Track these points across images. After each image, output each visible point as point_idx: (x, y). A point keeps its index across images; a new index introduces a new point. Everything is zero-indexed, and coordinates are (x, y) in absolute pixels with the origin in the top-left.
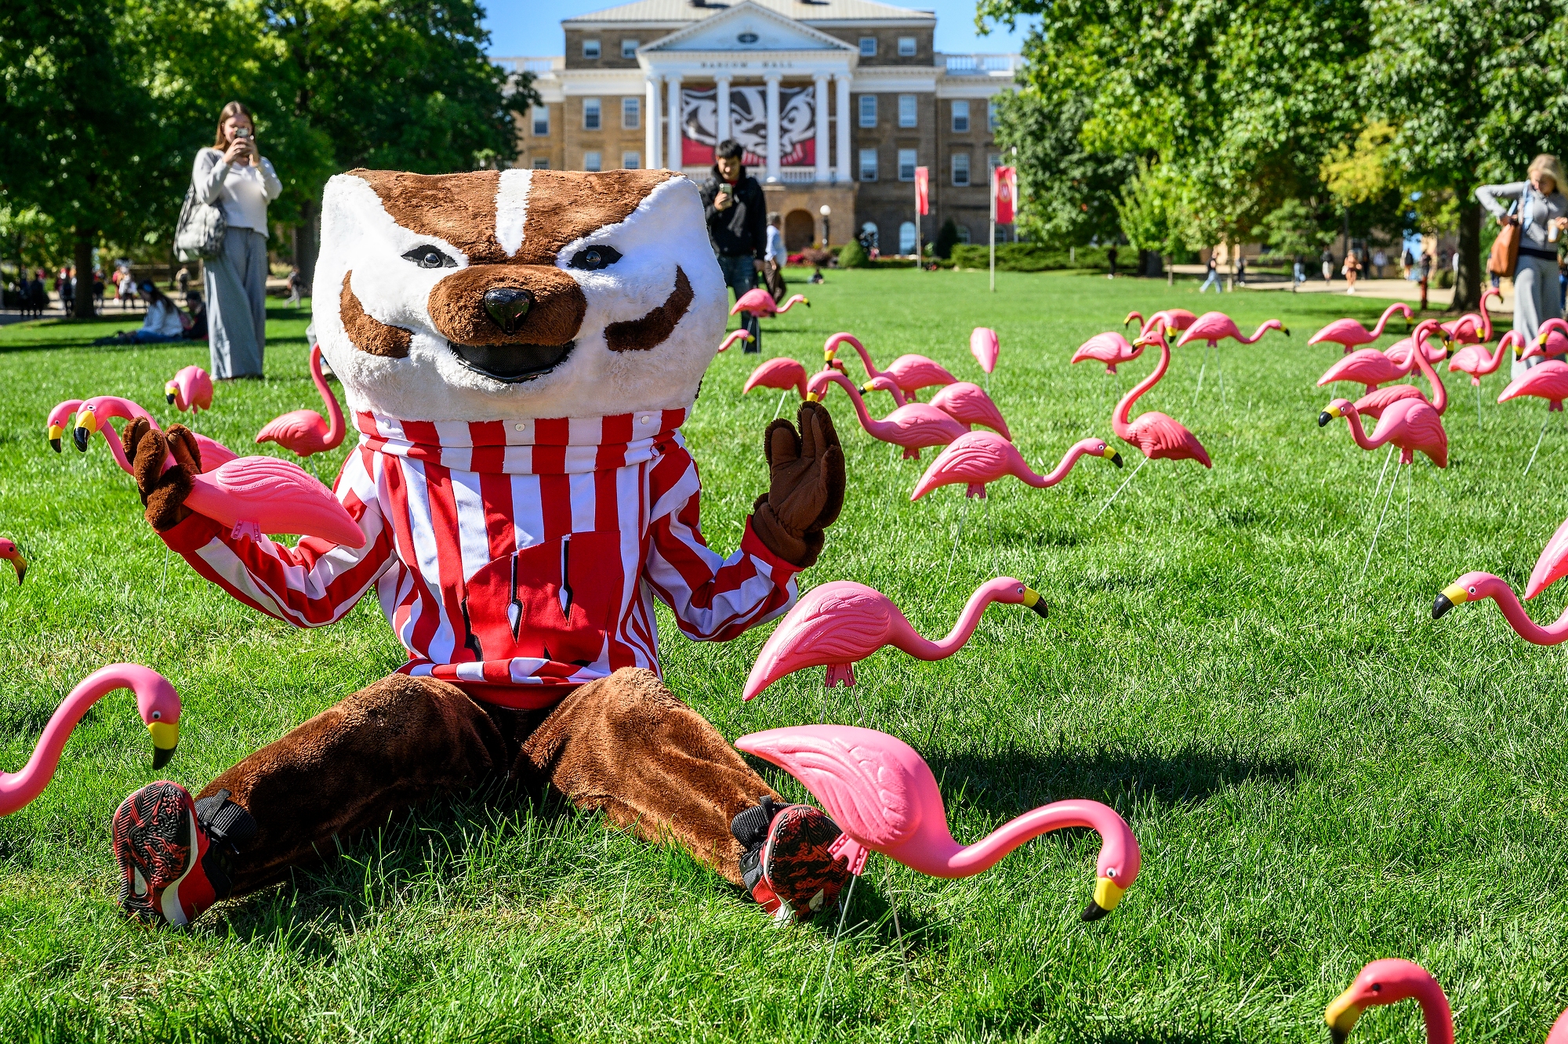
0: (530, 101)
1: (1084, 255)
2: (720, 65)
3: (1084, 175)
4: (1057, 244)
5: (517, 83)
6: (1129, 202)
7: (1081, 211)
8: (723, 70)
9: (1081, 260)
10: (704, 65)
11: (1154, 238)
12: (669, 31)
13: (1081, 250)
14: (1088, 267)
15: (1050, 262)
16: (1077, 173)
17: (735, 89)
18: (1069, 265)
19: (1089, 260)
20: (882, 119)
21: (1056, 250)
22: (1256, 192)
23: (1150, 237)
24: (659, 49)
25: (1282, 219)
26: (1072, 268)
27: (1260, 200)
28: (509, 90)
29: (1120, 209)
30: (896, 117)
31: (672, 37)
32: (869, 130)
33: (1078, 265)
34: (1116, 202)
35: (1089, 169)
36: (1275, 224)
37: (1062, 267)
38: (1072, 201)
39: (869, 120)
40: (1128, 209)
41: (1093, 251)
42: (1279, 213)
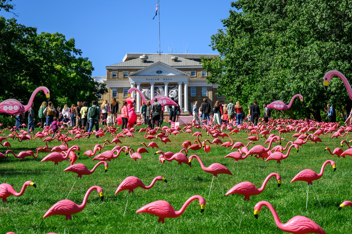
0: (105, 91)
2: (151, 79)
5: (101, 87)
8: (152, 80)
10: (147, 80)
12: (137, 70)
17: (155, 86)
20: (197, 94)
24: (134, 75)
28: (99, 88)
30: (201, 93)
31: (138, 72)
32: (194, 97)
39: (193, 94)
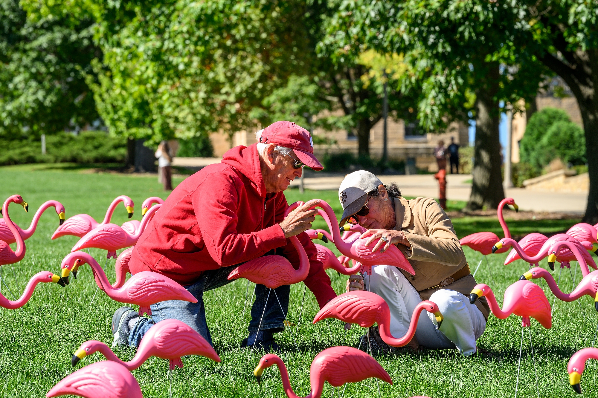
1: (59, 145)
3: (51, 42)
4: (25, 130)
6: (104, 79)
7: (48, 92)
9: (54, 150)
11: (140, 123)
13: (55, 139)
14: (64, 161)
15: (14, 153)
16: (43, 41)
18: (38, 157)
19: (65, 151)
21: (23, 138)
22: (259, 68)
23: (132, 123)
25: (285, 100)
26: (42, 162)
27: (264, 78)
29: (95, 87)
33: (51, 157)
34: (89, 79)
35: (58, 35)
36: (278, 106)
37: (31, 160)
38: (36, 77)
40: (104, 89)
41: (71, 139)
42: (282, 93)
